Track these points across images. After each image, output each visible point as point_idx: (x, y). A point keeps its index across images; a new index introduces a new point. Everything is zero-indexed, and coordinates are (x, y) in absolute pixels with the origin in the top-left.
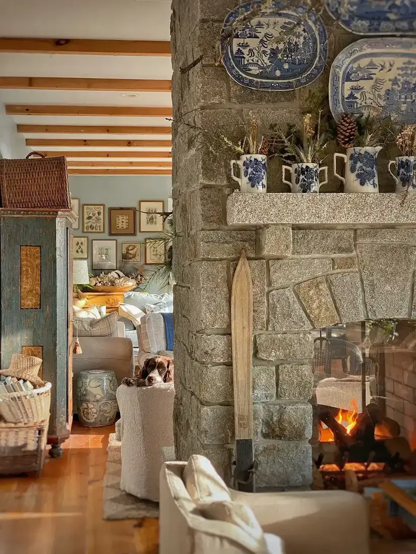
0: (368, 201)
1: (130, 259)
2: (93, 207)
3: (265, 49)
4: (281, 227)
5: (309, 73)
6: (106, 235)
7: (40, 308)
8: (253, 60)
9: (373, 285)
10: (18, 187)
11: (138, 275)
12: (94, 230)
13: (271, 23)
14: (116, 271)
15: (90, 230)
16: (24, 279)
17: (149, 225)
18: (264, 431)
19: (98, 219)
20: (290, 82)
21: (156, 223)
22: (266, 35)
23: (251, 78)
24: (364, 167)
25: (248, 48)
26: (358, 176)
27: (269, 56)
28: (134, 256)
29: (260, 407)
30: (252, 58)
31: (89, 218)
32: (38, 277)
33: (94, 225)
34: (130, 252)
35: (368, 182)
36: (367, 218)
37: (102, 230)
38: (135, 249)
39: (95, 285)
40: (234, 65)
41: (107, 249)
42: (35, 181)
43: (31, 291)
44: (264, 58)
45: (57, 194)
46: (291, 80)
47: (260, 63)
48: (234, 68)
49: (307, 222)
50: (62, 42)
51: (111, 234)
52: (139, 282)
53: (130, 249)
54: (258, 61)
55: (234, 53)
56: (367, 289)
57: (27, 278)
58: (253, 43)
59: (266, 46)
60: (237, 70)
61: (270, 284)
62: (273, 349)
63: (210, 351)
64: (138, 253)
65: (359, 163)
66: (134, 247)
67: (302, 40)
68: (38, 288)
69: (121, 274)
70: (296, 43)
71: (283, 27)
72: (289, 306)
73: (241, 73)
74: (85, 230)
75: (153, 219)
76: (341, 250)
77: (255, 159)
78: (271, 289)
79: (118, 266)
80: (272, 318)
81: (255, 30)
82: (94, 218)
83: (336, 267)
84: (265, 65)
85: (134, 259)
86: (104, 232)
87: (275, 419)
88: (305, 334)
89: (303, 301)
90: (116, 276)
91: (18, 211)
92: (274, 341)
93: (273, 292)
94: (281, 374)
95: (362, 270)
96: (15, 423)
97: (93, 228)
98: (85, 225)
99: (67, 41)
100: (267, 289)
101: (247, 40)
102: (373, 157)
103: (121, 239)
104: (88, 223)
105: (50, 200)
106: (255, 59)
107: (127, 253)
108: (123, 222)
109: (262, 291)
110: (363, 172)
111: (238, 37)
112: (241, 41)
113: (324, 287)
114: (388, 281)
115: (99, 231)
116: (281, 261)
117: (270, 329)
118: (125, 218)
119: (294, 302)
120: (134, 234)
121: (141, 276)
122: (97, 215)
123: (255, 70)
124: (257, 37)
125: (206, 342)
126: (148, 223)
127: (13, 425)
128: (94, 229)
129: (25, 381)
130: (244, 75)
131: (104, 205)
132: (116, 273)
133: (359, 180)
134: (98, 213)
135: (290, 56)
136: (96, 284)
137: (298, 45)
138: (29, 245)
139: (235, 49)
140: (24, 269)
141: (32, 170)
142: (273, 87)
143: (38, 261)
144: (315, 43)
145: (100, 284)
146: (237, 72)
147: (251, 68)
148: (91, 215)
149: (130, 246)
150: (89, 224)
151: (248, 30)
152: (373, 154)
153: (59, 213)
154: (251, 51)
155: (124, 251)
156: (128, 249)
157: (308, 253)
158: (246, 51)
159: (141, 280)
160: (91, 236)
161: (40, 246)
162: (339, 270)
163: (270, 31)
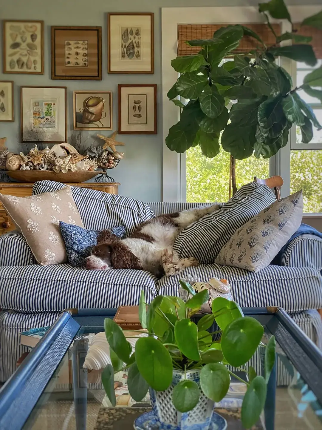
1: (91, 122)
2: (22, 25)
6: (46, 79)
11: (102, 153)
12: (25, 69)
14: (63, 144)
15: (17, 69)
17: (127, 59)
19: (31, 47)
21: (138, 56)
28: (98, 117)
31: (16, 45)
33: (25, 59)
34: (91, 109)
37: (39, 70)
38: (100, 105)
39: (18, 169)
41: (48, 105)
51: (54, 76)
52: (104, 164)
53: (91, 103)
64: (106, 110)
66: (99, 101)
69: (72, 150)
74: (8, 69)
75: (133, 47)
79: (69, 135)
82: (24, 45)
85: (97, 123)
86: (41, 73)
90: (62, 152)
97: (23, 65)
98: (8, 59)
103: (74, 86)
104: (12, 55)
107: (86, 111)
108: (77, 54)
115: (32, 70)
118: (83, 47)
120: (98, 77)
121: (109, 153)
122: (29, 40)
126: (123, 56)
128: (25, 66)
131: (42, 22)
132: (63, 148)
134: (32, 36)
136: (20, 166)
145: (28, 168)
148: (18, 40)
149: (89, 99)
150: (16, 58)
155: (80, 108)
156: (86, 105)
159: (109, 162)
160: (20, 80)
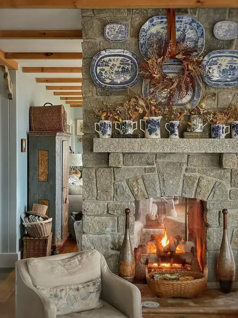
0: (157, 142)
3: (112, 71)
4: (116, 154)
5: (133, 81)
7: (48, 181)
8: (107, 76)
9: (164, 181)
10: (38, 121)
13: (116, 59)
16: (40, 167)
18: (111, 247)
20: (124, 86)
22: (113, 65)
23: (106, 85)
24: (151, 127)
25: (105, 71)
26: (149, 130)
27: (114, 74)
29: (109, 236)
30: (106, 75)
32: (47, 166)
35: (153, 133)
36: (156, 150)
40: (97, 79)
42: (47, 118)
43: (43, 173)
44: (112, 75)
45: (57, 124)
46: (124, 85)
47: (110, 78)
48: (97, 80)
49: (128, 152)
50: (49, 54)
54: (109, 77)
55: (98, 73)
56: (161, 182)
57: (41, 166)
58: (107, 68)
59: (113, 70)
60: (99, 81)
61: (114, 179)
62: (116, 209)
63: (86, 210)
65: (149, 124)
67: (130, 67)
68: (47, 171)
70: (127, 68)
71: (121, 61)
72: (123, 190)
73: (100, 82)
76: (148, 164)
77: (104, 123)
78: (115, 181)
80: (116, 195)
81: (108, 63)
83: (146, 172)
84: (113, 78)
87: (116, 241)
88: (131, 203)
89: (130, 187)
91: (37, 133)
92: (116, 206)
93: (116, 183)
94: (119, 221)
95: (159, 173)
96: (34, 237)
99: (52, 54)
100: (113, 181)
101: (104, 67)
102: (156, 121)
105: (54, 127)
106: (108, 76)
109: (111, 182)
110: (151, 128)
111: (100, 66)
112: (101, 68)
113: (140, 181)
114: (171, 179)
116: (119, 169)
117: (114, 200)
119: (126, 188)
123: (108, 81)
124: (108, 66)
125: (84, 205)
127: (32, 238)
129: (39, 217)
130: (102, 83)
133: (149, 132)
135: (124, 74)
137: (128, 69)
138: (42, 149)
139: (98, 72)
140: (40, 161)
141: (45, 112)
142: (116, 89)
143: (47, 158)
144: (136, 67)
146: (99, 82)
147: (106, 80)
151: (104, 63)
152: (156, 120)
153: (57, 134)
154: (106, 72)
157: (132, 165)
158: (103, 72)
161: (48, 151)
162: (148, 174)
163: (115, 63)
